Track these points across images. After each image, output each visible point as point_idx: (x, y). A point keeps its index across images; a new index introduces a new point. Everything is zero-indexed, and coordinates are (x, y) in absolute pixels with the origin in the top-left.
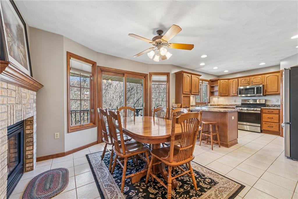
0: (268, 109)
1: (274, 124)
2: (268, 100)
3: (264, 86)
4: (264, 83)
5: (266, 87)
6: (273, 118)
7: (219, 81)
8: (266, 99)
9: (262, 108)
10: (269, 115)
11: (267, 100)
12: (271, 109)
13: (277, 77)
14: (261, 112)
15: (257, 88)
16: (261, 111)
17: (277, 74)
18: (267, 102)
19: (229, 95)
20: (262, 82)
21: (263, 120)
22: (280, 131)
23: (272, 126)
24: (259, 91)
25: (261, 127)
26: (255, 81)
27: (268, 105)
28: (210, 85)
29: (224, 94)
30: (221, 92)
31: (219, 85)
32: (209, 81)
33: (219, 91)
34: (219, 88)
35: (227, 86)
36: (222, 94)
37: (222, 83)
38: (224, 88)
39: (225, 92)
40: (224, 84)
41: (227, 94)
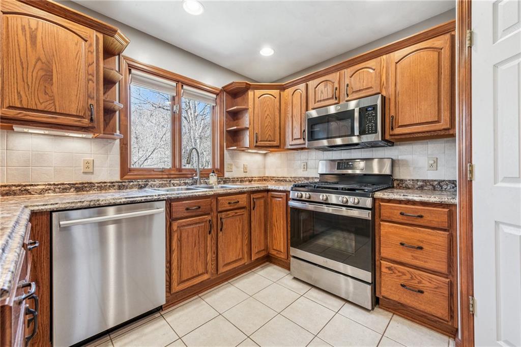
0: (400, 202)
1: (426, 281)
2: (402, 160)
3: (387, 101)
4: (386, 88)
5: (392, 105)
6: (421, 248)
7: (250, 93)
8: (394, 158)
9: (379, 195)
10: (407, 233)
11: (398, 160)
12: (414, 203)
13: (436, 54)
14: (373, 215)
15: (363, 111)
16: (373, 209)
17: (438, 42)
18: (396, 169)
19: (285, 144)
20: (381, 85)
21: (383, 255)
23: (420, 287)
24: (370, 122)
25: (374, 284)
26: (356, 83)
27: (402, 180)
28: (226, 109)
29: (267, 141)
30: (256, 133)
31: (250, 106)
32: (218, 92)
33: (251, 128)
34: (252, 118)
35: (277, 113)
36: (260, 140)
37: (260, 98)
38: (266, 117)
39: (269, 133)
40: (268, 102)
41: (279, 141)
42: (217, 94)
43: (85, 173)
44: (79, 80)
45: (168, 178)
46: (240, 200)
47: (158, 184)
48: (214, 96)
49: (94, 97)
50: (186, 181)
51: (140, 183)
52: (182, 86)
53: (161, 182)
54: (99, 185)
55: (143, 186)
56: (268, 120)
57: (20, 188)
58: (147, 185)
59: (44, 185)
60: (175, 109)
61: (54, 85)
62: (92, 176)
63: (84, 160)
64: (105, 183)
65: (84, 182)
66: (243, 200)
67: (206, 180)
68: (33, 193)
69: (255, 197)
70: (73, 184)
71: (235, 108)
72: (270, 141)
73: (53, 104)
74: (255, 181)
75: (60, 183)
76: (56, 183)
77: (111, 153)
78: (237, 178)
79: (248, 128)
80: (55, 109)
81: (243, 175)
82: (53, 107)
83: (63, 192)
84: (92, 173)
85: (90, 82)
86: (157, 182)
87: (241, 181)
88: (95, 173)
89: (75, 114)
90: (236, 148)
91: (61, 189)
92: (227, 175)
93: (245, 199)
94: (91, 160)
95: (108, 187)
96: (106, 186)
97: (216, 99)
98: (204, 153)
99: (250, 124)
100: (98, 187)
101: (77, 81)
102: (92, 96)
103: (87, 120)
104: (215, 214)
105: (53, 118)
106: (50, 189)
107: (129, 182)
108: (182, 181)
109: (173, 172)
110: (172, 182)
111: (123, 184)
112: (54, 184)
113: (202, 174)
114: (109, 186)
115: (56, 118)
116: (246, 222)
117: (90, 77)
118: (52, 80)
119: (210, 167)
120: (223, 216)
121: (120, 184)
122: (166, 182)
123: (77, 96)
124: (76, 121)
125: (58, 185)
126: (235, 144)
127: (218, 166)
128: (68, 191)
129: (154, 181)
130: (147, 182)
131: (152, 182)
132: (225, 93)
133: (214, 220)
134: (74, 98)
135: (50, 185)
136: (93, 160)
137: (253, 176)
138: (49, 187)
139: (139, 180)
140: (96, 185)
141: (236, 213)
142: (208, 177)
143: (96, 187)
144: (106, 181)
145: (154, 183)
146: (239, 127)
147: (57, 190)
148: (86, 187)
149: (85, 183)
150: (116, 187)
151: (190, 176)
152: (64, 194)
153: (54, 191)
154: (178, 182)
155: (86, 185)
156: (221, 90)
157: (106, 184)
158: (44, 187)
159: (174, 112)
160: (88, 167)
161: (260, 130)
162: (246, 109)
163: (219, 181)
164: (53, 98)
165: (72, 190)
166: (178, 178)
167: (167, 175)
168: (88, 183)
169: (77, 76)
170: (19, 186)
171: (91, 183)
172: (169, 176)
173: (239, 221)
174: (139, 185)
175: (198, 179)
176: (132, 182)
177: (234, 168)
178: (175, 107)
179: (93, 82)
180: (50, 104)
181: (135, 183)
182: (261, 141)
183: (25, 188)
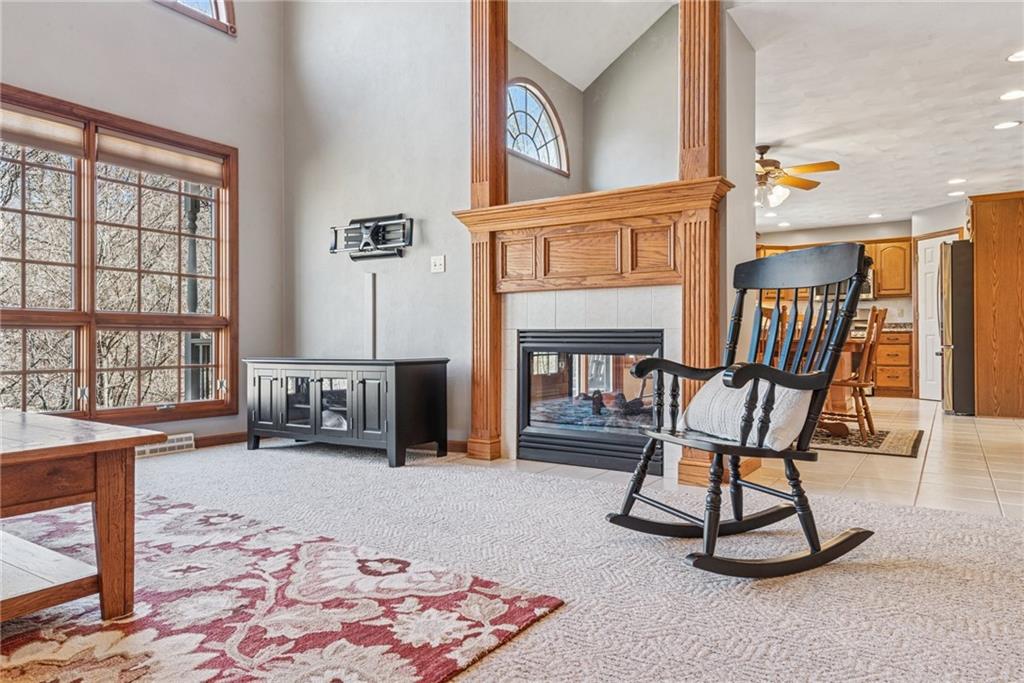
1: (899, 371)
5: (879, 276)
6: (897, 355)
10: (890, 349)
12: (894, 332)
13: (903, 252)
22: (911, 385)
23: (897, 375)
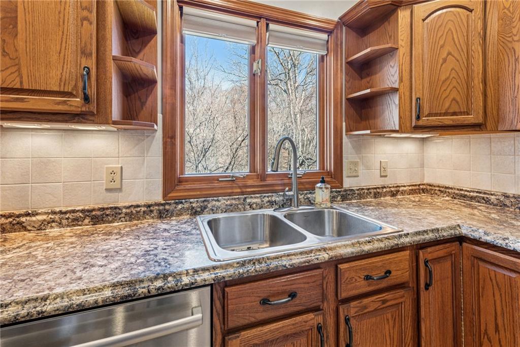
7: (403, 14)
28: (346, 59)
29: (446, 114)
30: (418, 99)
31: (400, 42)
32: (331, 27)
33: (404, 90)
34: (406, 67)
35: (477, 48)
36: (426, 112)
37: (426, 21)
38: (445, 60)
39: (454, 94)
40: (450, 25)
41: (481, 112)
42: (330, 32)
43: (108, 190)
44: (64, 22)
45: (242, 193)
46: (392, 268)
47: (223, 206)
48: (324, 36)
49: (91, 54)
50: (273, 199)
51: (194, 205)
52: (267, 25)
53: (229, 202)
54: (128, 211)
55: (199, 209)
56: (451, 63)
57: (11, 220)
58: (205, 207)
59: (46, 213)
60: (255, 68)
61: (19, 36)
62: (120, 194)
63: (107, 167)
64: (138, 206)
65: (106, 206)
66: (401, 268)
67: (309, 196)
68: (29, 228)
69: (429, 257)
70: (89, 211)
71: (368, 50)
72: (454, 114)
73: (17, 74)
74: (403, 193)
75: (70, 209)
76: (64, 210)
77: (149, 154)
78: (368, 189)
79: (395, 90)
80: (21, 83)
81: (379, 182)
82: (18, 79)
83: (74, 225)
84: (120, 190)
85: (85, 22)
86: (223, 202)
87: (375, 194)
88: (124, 189)
89: (56, 89)
90: (368, 132)
91: (70, 220)
92: (348, 183)
93: (406, 265)
94: (117, 167)
95: (142, 213)
96: (139, 212)
97: (328, 41)
98: (306, 130)
99: (401, 80)
100: (126, 214)
101: (61, 23)
102: (88, 51)
103: (78, 99)
104: (333, 306)
105: (17, 100)
106: (53, 221)
107: (176, 203)
108: (266, 199)
109: (250, 182)
110: (248, 201)
111: (167, 207)
112: (61, 212)
113: (301, 183)
114: (144, 212)
115: (22, 100)
116: (409, 323)
117: (85, 13)
118: (15, 26)
119: (316, 168)
120: (352, 312)
121: (161, 208)
122: (237, 202)
123: (60, 53)
124: (59, 103)
125: (66, 213)
126: (364, 123)
127: (330, 165)
128: (80, 223)
129: (218, 201)
130: (206, 203)
131: (214, 202)
132: (344, 28)
133: (331, 321)
134: (54, 58)
135: (54, 213)
136: (122, 167)
137: (399, 183)
138: (52, 217)
139: (192, 200)
140: (124, 210)
141: (384, 302)
142: (312, 189)
143: (123, 215)
144: (139, 203)
145: (217, 203)
146: (374, 90)
147: (64, 222)
148: (107, 215)
149: (107, 209)
150: (155, 214)
151: (280, 188)
152: (75, 228)
153: (60, 225)
154: (258, 200)
155: (108, 212)
156: (338, 22)
157: (138, 209)
158: (44, 217)
159: (254, 75)
160: (113, 180)
161: (426, 92)
162: (392, 51)
163: (334, 197)
164: (17, 61)
165: (87, 221)
166: (259, 192)
167: (240, 187)
168: (111, 208)
169: (62, 15)
170: (10, 216)
171: (116, 208)
172: (244, 190)
173: (391, 322)
174: (193, 208)
175: (293, 195)
176: (182, 203)
177: (361, 170)
178: (255, 65)
179: (91, 23)
180: (12, 73)
181: (186, 205)
182: (429, 115)
183: (18, 219)
